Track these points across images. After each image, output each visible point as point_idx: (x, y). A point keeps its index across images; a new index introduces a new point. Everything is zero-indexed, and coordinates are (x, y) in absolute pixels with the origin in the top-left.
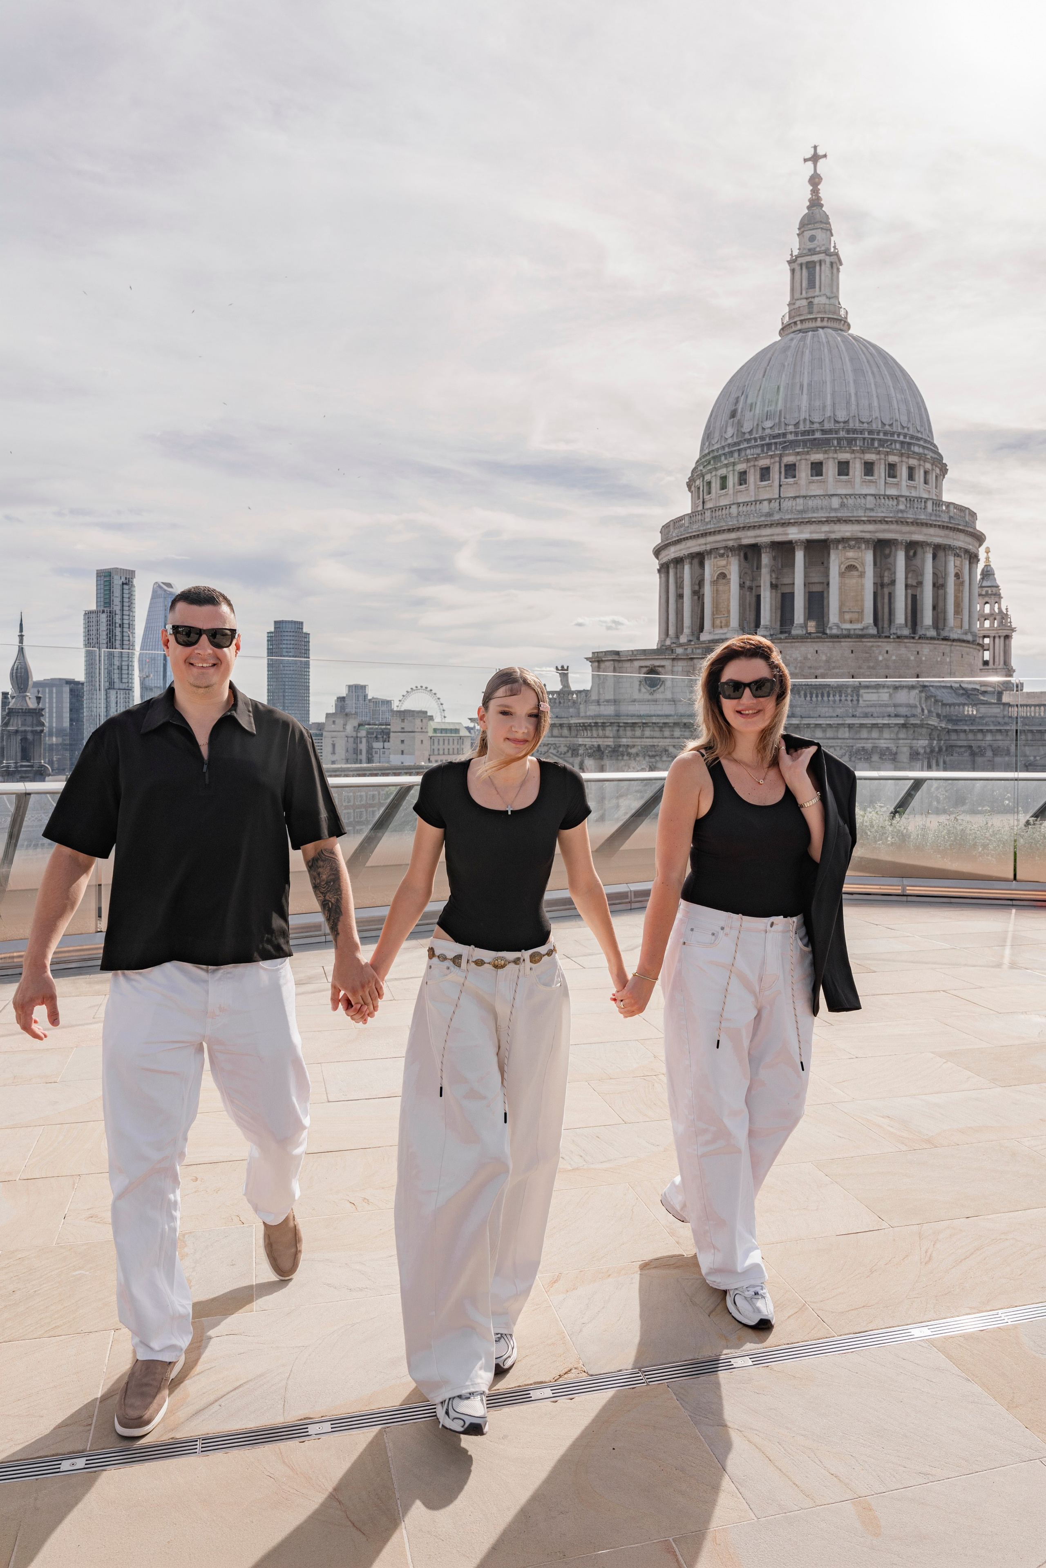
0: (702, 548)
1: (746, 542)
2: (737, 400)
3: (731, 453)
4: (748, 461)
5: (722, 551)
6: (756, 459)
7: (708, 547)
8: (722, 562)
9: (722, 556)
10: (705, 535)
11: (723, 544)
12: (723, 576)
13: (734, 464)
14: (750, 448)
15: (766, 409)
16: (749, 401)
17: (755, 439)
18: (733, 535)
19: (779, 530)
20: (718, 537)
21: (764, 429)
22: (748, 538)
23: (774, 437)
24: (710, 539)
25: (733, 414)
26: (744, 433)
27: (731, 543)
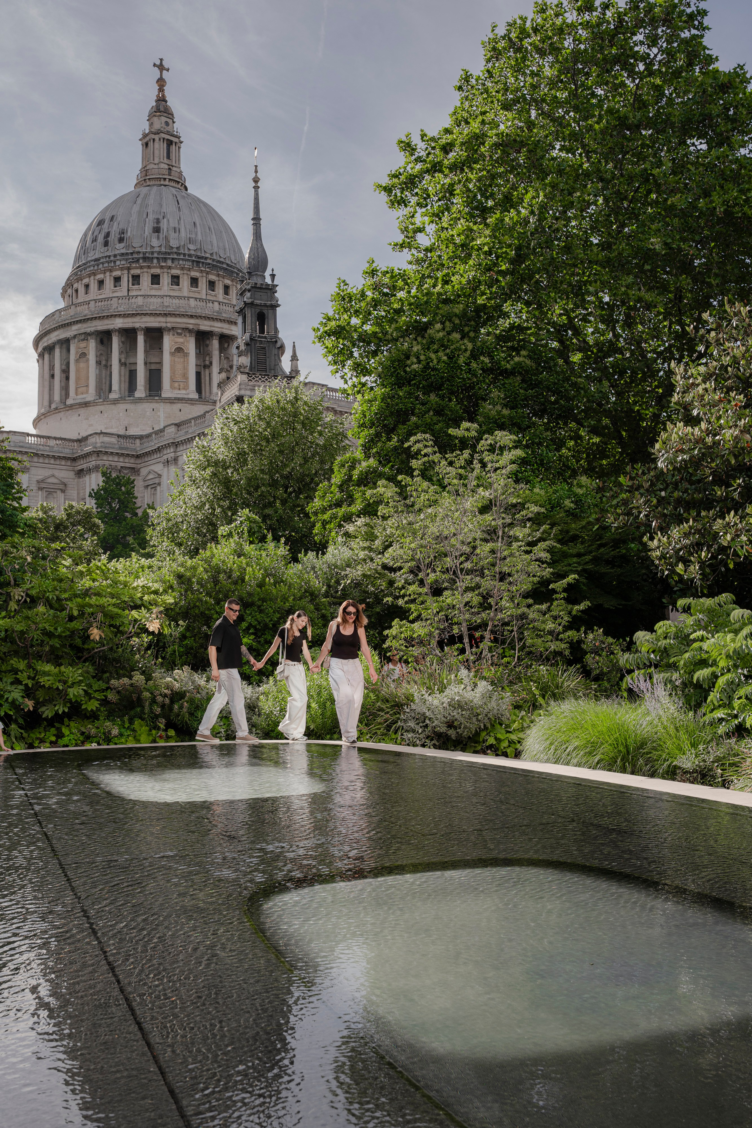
0: (164, 325)
1: (203, 328)
2: (158, 221)
3: (165, 260)
4: (182, 269)
5: (179, 331)
6: (189, 270)
7: (169, 325)
8: (181, 340)
9: (179, 334)
10: (165, 315)
11: (184, 326)
12: (179, 350)
13: (170, 268)
14: (183, 259)
15: (188, 236)
16: (172, 225)
17: (184, 255)
18: (192, 321)
19: (226, 326)
20: (178, 320)
21: (189, 250)
22: (205, 326)
23: (199, 257)
24: (170, 319)
25: (157, 230)
26: (172, 248)
27: (191, 327)
